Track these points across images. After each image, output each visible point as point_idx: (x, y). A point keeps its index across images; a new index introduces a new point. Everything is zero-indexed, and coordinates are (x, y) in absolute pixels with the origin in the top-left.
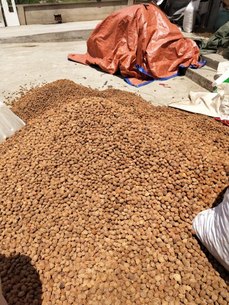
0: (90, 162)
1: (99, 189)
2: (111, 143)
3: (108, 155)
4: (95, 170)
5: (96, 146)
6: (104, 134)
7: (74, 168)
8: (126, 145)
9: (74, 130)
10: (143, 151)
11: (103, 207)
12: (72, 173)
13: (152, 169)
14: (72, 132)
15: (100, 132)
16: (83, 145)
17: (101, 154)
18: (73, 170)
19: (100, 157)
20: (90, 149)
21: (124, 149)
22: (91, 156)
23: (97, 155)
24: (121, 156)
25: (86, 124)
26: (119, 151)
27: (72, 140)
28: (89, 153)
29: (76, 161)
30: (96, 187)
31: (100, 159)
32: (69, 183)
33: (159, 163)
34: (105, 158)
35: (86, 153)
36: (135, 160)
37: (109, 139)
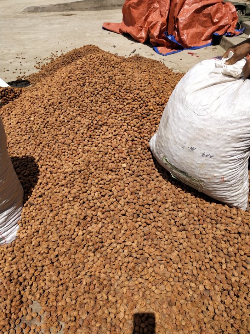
0: (84, 99)
1: (87, 116)
2: (102, 85)
3: (98, 93)
4: (86, 103)
5: (90, 87)
6: (99, 78)
7: (73, 103)
8: (113, 86)
9: (78, 76)
10: (124, 90)
11: (87, 127)
12: (71, 107)
13: (127, 102)
14: (76, 79)
15: (97, 77)
16: (82, 87)
17: (93, 93)
18: (71, 105)
19: (92, 95)
20: (86, 89)
21: (110, 89)
22: (86, 94)
23: (90, 94)
24: (107, 94)
25: (87, 72)
26: (107, 90)
27: (75, 84)
28: (85, 93)
29: (75, 98)
30: (85, 115)
31: (92, 97)
32: (67, 113)
33: (133, 98)
34: (96, 95)
35: (83, 92)
36: (116, 96)
37: (101, 82)
